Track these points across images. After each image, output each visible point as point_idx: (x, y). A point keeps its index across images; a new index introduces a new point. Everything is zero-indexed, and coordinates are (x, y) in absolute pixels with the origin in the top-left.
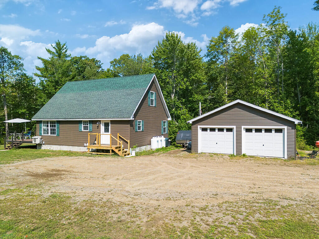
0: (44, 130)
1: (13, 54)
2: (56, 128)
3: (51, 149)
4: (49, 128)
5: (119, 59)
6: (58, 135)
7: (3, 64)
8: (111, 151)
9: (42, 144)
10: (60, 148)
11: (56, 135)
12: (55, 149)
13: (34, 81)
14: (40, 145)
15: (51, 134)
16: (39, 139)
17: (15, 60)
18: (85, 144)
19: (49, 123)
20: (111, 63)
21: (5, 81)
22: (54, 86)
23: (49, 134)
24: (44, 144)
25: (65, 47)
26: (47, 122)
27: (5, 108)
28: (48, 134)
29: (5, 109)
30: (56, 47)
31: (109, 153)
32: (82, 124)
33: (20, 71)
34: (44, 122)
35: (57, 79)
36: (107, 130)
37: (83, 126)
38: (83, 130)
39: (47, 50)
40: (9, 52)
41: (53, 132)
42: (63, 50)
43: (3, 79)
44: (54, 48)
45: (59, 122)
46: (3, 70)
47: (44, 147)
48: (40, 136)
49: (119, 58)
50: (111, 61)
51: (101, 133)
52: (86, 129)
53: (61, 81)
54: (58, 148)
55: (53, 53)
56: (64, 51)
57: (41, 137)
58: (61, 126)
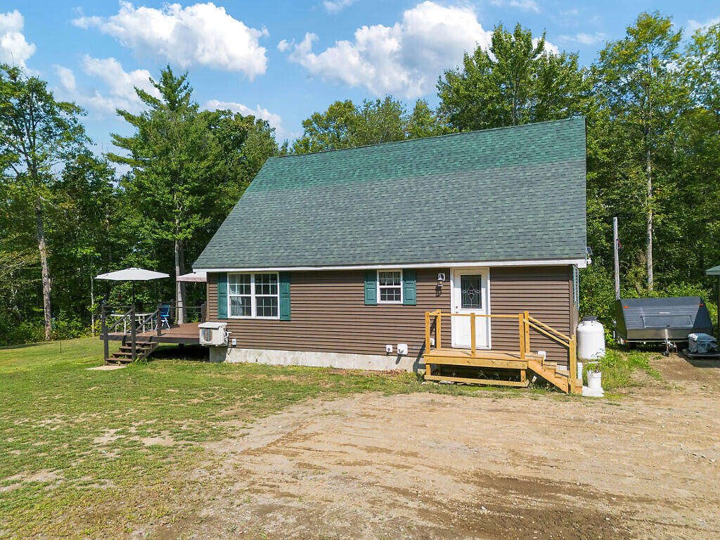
0: (233, 303)
1: (57, 100)
2: (278, 295)
3: (262, 361)
4: (253, 295)
5: (325, 113)
6: (286, 319)
7: (34, 127)
8: (523, 374)
9: (227, 347)
10: (293, 358)
11: (278, 318)
12: (274, 362)
13: (112, 172)
14: (222, 349)
15: (259, 313)
16: (222, 331)
17: (63, 114)
18: (388, 346)
19: (253, 279)
20: (306, 124)
21: (39, 171)
22: (168, 185)
23: (254, 315)
24: (234, 346)
25: (184, 83)
26: (245, 278)
27: (42, 246)
28: (249, 313)
29: (40, 247)
30: (161, 85)
31: (519, 380)
32: (378, 283)
33: (76, 145)
34: (234, 277)
35: (174, 166)
36: (472, 300)
37: (379, 287)
38: (379, 301)
39: (137, 91)
40: (48, 93)
41: (267, 307)
42: (181, 91)
43: (34, 166)
44: (156, 86)
45: (288, 277)
46: (34, 141)
47: (233, 357)
48: (220, 319)
49: (327, 111)
50: (305, 119)
51: (453, 311)
52: (391, 298)
53: (187, 170)
54: (285, 359)
55: (154, 101)
56: (183, 94)
57: (226, 324)
58: (296, 288)
